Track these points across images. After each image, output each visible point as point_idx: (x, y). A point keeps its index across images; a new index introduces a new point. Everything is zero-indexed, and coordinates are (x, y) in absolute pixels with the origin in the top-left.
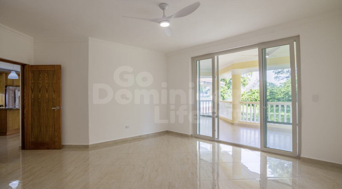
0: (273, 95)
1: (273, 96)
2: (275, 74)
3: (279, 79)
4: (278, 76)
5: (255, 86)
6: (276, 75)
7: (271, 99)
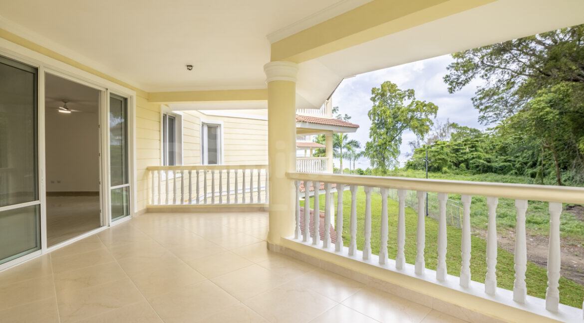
0: (476, 151)
1: (475, 153)
2: (480, 112)
3: (488, 120)
4: (485, 115)
5: (444, 134)
6: (482, 114)
7: (473, 158)
